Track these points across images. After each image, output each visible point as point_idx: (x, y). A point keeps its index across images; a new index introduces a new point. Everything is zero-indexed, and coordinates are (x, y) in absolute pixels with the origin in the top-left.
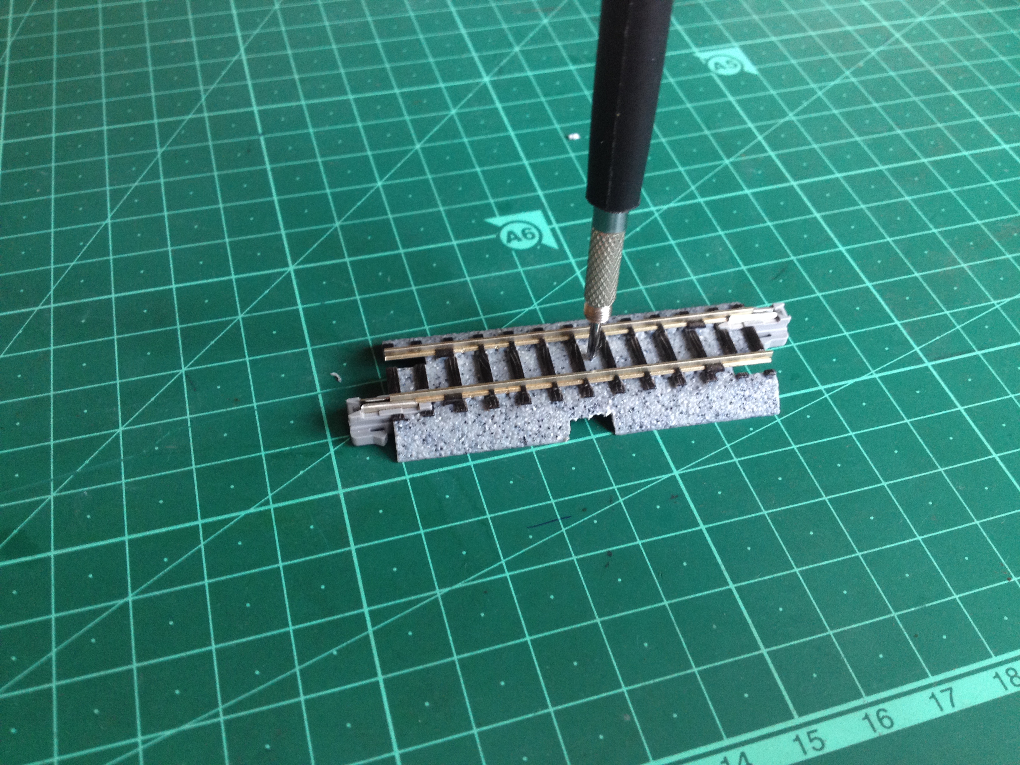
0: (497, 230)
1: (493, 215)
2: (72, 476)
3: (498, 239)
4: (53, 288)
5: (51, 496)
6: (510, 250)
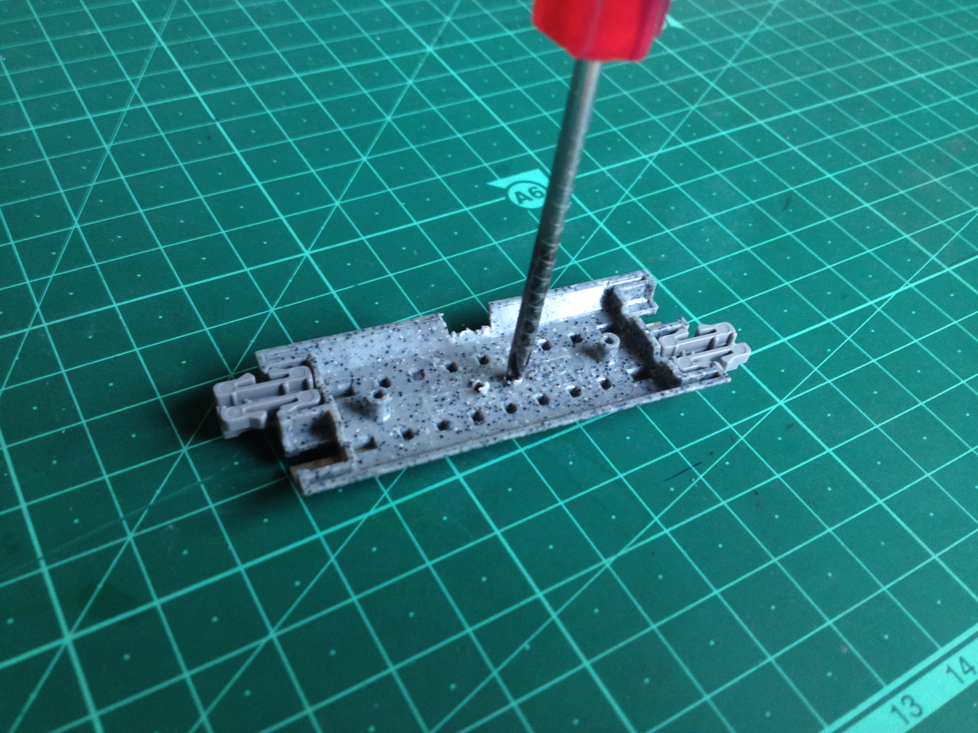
0: (504, 192)
1: (494, 179)
2: (146, 512)
3: (508, 201)
4: (38, 305)
5: (130, 537)
6: (525, 210)
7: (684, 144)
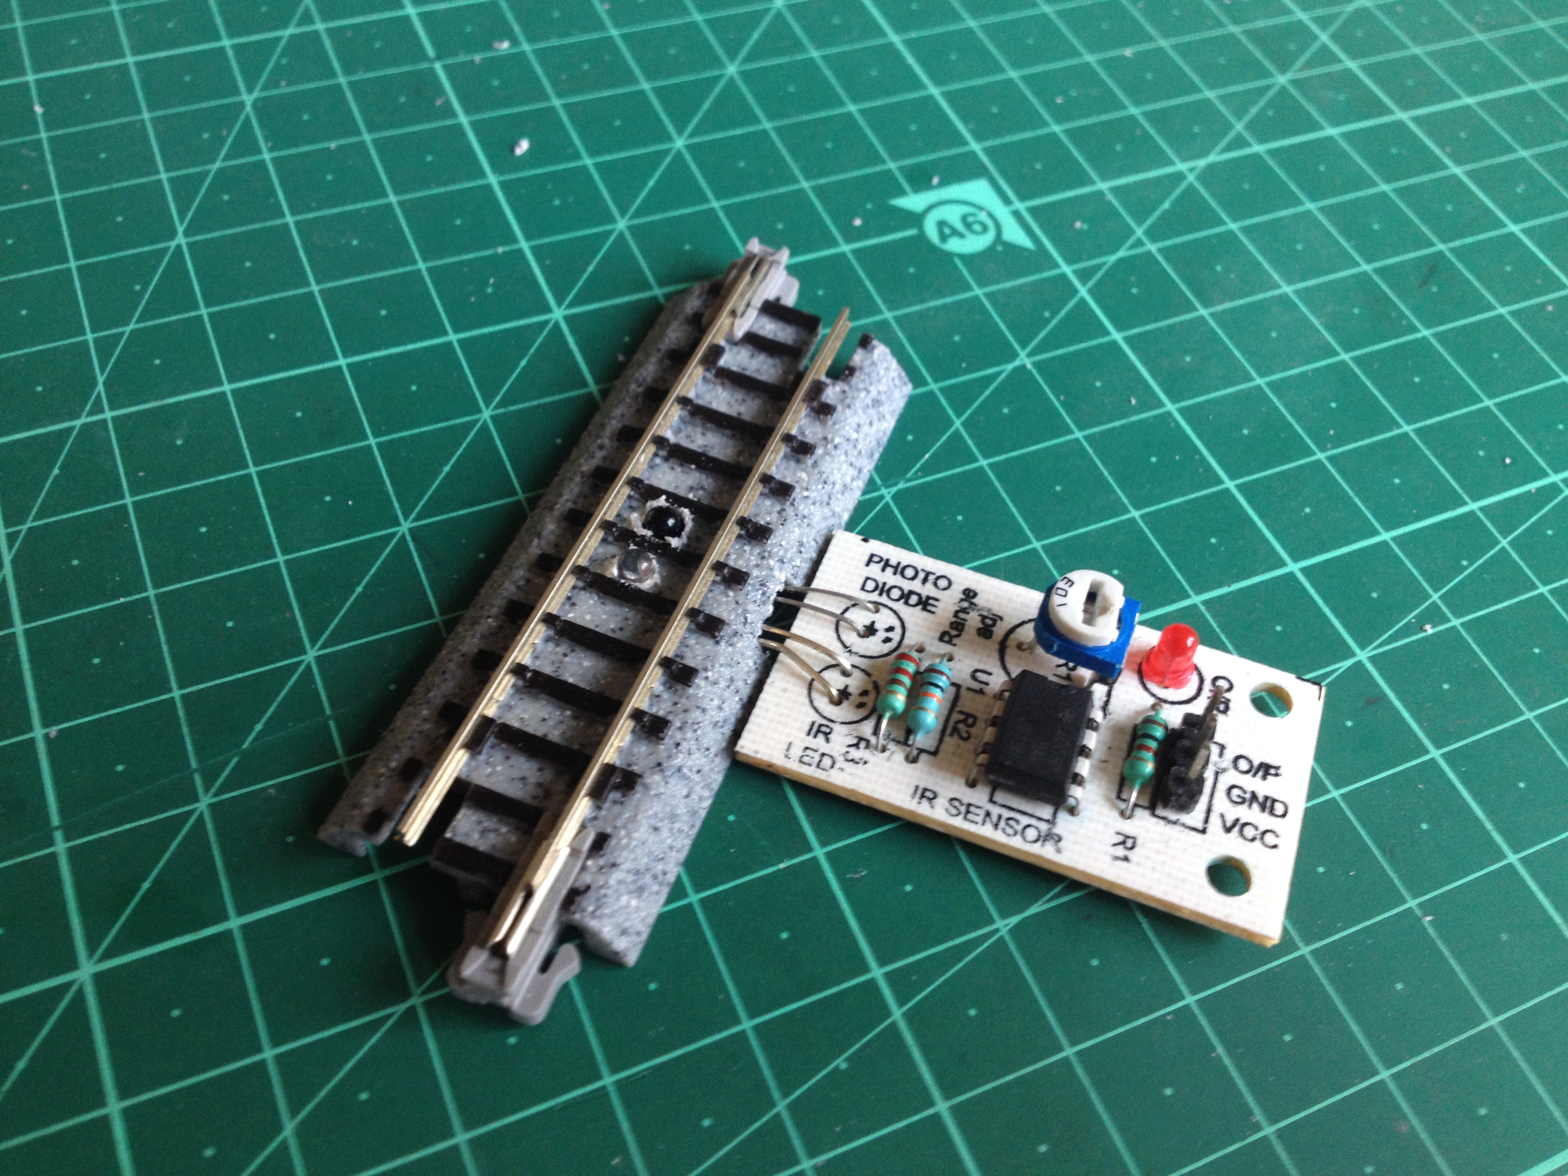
0: (916, 219)
1: (902, 193)
2: (235, 760)
3: (922, 237)
4: (101, 380)
5: (204, 803)
6: (949, 255)
7: (1258, 148)
